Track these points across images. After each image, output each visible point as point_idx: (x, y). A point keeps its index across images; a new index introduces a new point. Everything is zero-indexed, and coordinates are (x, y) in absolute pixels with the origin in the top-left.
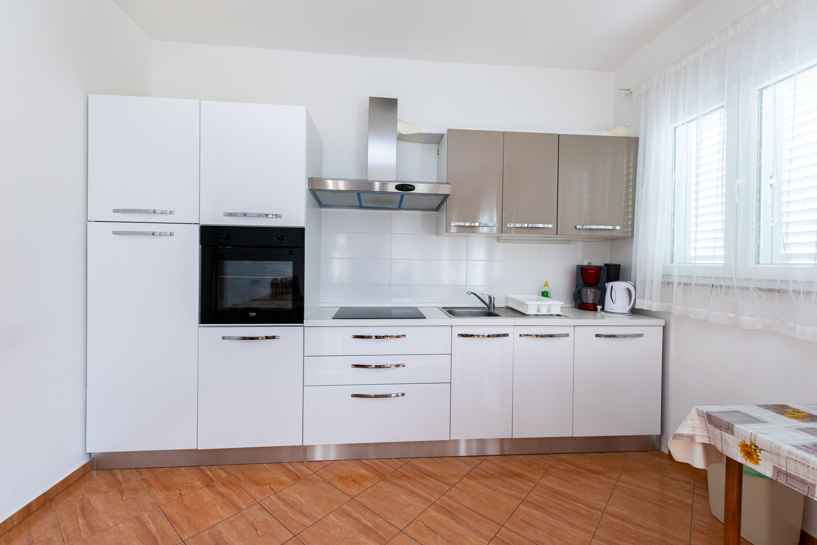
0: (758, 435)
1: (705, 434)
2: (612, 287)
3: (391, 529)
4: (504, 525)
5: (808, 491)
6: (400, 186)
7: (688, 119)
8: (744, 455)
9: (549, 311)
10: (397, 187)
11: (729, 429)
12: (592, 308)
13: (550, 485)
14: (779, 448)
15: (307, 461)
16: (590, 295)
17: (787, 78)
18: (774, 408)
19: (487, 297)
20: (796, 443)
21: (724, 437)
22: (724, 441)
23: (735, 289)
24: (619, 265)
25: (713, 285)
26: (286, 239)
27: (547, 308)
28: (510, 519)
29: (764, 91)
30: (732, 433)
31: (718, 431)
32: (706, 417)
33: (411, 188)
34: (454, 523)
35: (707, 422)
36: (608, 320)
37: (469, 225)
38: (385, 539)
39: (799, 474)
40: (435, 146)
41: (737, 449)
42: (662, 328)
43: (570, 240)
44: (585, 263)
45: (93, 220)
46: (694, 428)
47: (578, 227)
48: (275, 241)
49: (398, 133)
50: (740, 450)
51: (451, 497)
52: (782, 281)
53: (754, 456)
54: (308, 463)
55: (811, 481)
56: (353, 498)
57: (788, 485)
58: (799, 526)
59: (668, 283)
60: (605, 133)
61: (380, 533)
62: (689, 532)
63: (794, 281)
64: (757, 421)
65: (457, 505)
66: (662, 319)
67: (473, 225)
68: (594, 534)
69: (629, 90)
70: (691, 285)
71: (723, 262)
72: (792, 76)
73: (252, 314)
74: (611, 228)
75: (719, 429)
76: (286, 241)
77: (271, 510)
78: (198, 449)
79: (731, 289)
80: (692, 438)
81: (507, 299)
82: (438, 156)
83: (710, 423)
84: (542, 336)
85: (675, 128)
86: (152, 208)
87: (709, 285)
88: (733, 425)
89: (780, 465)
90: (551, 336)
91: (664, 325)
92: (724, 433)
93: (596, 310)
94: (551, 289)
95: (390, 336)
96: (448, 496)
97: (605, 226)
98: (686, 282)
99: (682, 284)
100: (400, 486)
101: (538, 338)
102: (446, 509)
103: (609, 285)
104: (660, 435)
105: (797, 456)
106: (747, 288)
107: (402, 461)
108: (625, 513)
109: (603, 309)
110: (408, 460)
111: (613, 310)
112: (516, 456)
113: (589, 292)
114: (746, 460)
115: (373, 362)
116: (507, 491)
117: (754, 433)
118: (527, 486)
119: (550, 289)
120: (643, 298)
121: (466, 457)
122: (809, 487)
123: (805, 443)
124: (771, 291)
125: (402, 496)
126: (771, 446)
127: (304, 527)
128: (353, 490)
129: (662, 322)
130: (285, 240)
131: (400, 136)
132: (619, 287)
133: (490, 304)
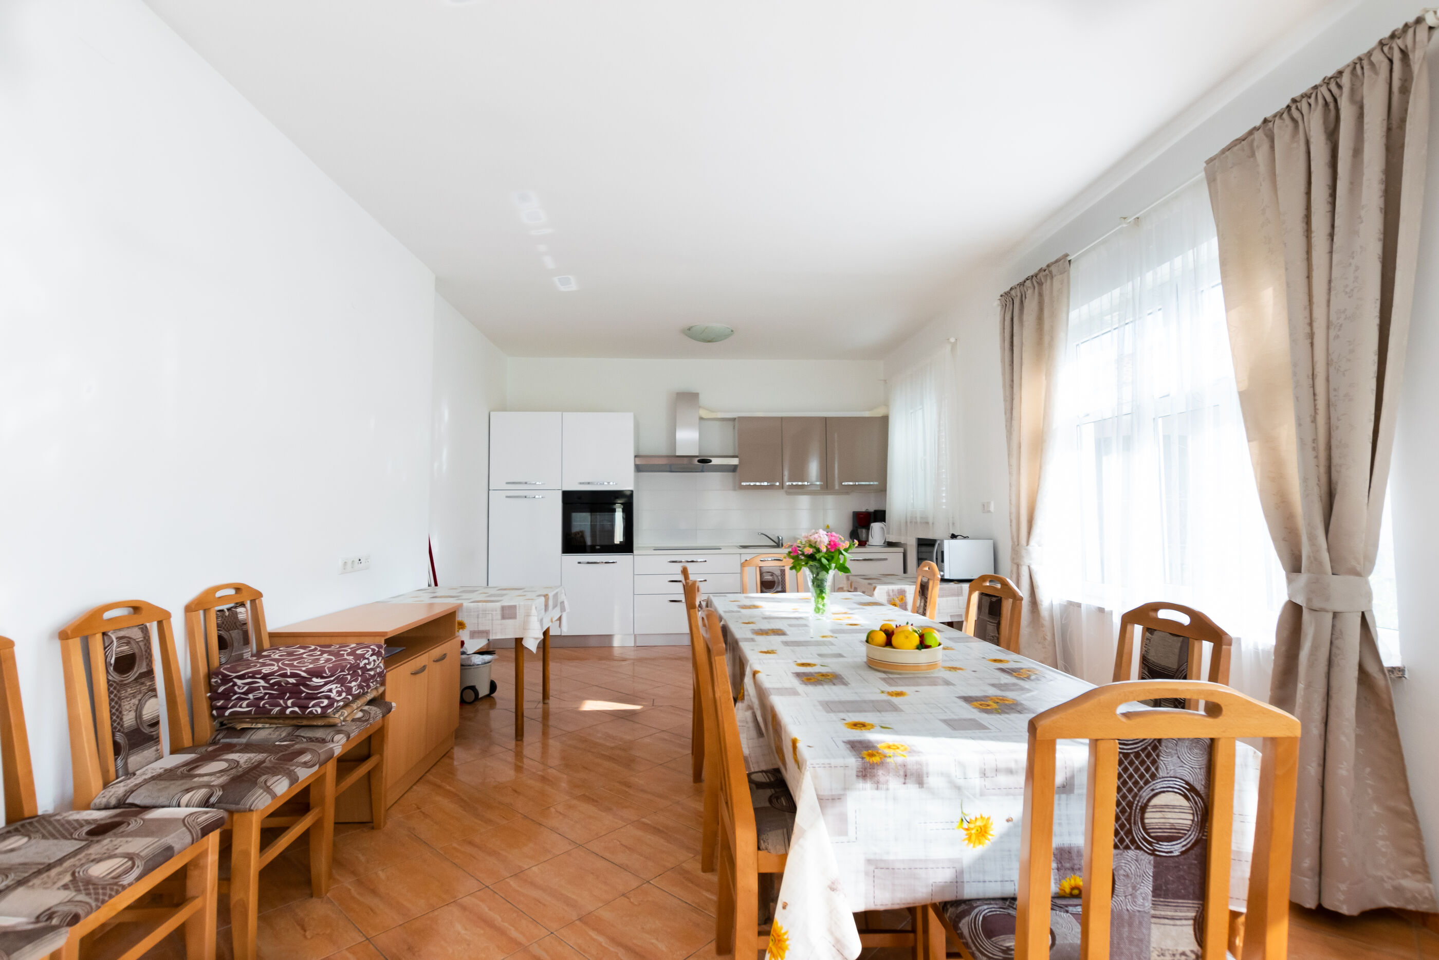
2: (872, 527)
6: (701, 460)
16: (863, 534)
19: (776, 537)
26: (618, 497)
33: (709, 461)
40: (731, 423)
45: (493, 490)
47: (844, 484)
49: (700, 416)
60: (866, 414)
73: (597, 547)
91: (903, 552)
109: (868, 544)
111: (873, 543)
131: (701, 419)
132: (876, 527)
133: (779, 542)
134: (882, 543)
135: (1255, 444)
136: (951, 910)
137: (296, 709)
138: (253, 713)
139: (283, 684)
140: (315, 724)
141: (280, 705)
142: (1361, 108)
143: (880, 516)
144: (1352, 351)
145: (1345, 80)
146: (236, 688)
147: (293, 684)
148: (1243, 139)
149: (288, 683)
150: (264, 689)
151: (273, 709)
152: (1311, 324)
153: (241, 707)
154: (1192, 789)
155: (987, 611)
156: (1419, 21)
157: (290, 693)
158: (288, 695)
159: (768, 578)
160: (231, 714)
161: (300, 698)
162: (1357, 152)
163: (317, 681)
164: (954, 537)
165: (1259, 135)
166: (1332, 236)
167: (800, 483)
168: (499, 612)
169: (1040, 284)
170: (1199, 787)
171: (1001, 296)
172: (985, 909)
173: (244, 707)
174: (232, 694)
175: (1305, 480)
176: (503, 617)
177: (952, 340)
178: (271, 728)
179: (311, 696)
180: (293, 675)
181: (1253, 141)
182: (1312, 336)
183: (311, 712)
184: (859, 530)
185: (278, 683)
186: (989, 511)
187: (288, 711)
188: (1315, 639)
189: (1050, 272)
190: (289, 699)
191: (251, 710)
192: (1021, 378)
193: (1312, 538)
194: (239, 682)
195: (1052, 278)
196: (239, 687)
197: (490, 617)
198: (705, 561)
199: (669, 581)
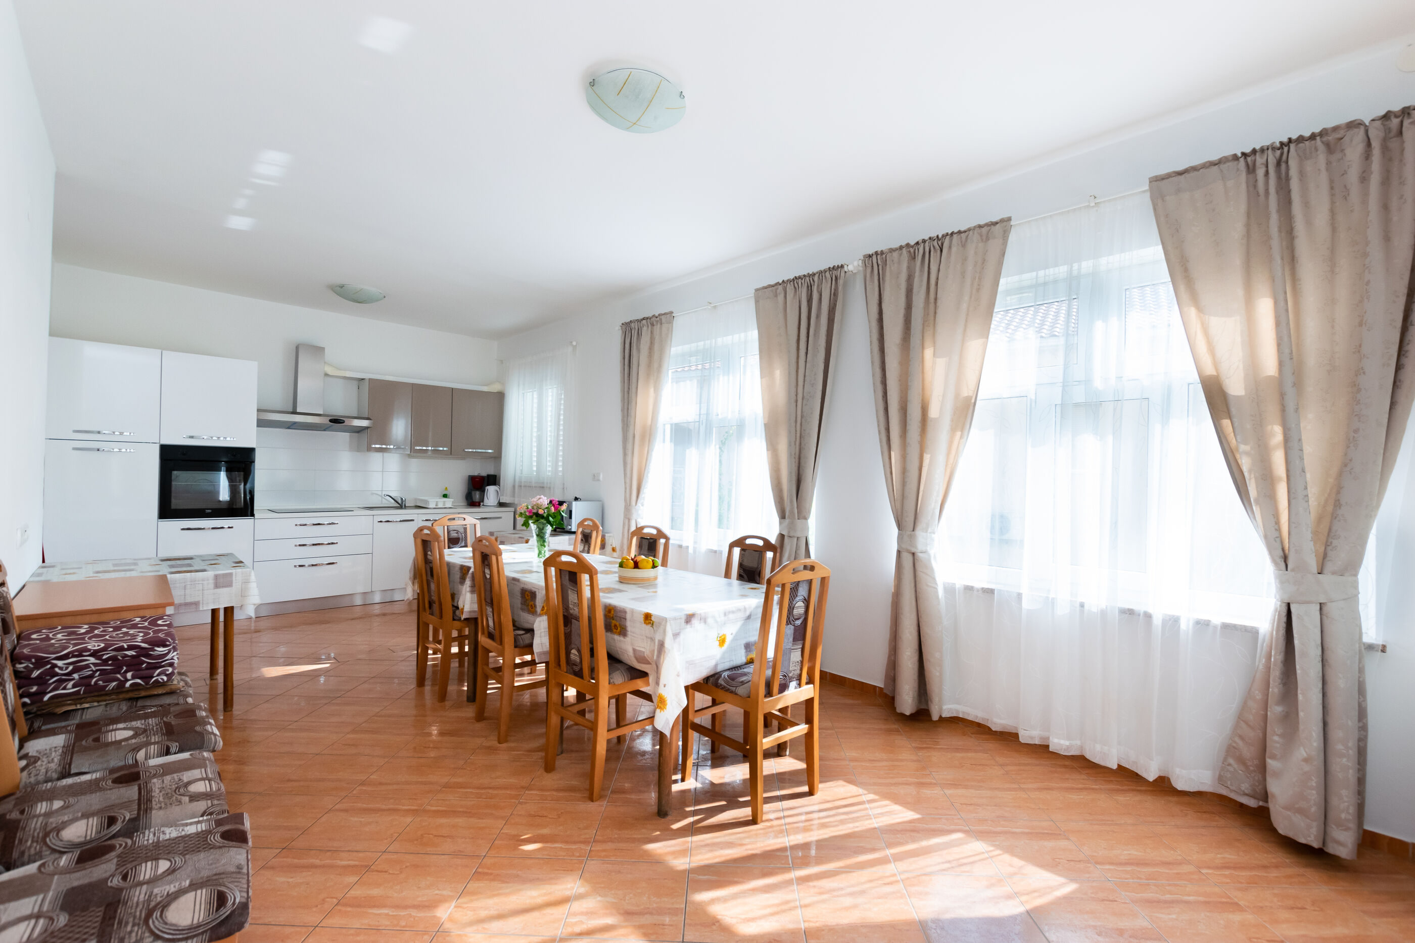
6: (333, 419)
9: (444, 505)
12: (475, 503)
16: (477, 496)
19: (399, 497)
24: (494, 475)
26: (239, 456)
27: (442, 503)
33: (341, 421)
36: (482, 510)
40: (355, 383)
42: (514, 513)
44: (473, 474)
47: (466, 451)
60: (484, 389)
66: (513, 507)
73: (207, 511)
74: (489, 451)
81: (414, 497)
82: (359, 391)
93: (478, 504)
94: (450, 492)
97: (485, 451)
99: (527, 487)
103: (488, 488)
109: (482, 504)
111: (487, 504)
113: (475, 493)
120: (505, 496)
129: (512, 509)
131: (326, 375)
132: (491, 490)
133: (402, 503)
134: (495, 503)
135: (770, 452)
136: (711, 679)
137: (139, 681)
138: (82, 692)
139: (119, 657)
140: (156, 693)
141: (118, 679)
142: (821, 295)
143: (493, 480)
144: (812, 413)
145: (816, 278)
146: (57, 670)
147: (132, 656)
148: (773, 286)
149: (127, 656)
150: (95, 666)
151: (107, 686)
152: (796, 395)
153: (64, 688)
154: (805, 599)
155: (647, 548)
156: (842, 266)
157: (126, 666)
158: (125, 668)
159: (454, 535)
160: (51, 698)
161: (141, 670)
162: (818, 316)
163: (160, 650)
164: (576, 499)
165: (780, 288)
166: (807, 353)
167: (424, 448)
168: (211, 581)
169: (653, 325)
170: (806, 598)
171: (623, 324)
172: (726, 674)
173: (70, 688)
174: (48, 678)
175: (790, 473)
176: (217, 586)
177: (574, 343)
178: (100, 705)
179: (154, 665)
180: (130, 648)
181: (777, 289)
182: (796, 401)
183: (157, 680)
184: (473, 493)
185: (114, 658)
186: (599, 480)
187: (128, 684)
188: (791, 550)
189: (661, 320)
190: (126, 672)
191: (79, 691)
192: (637, 388)
193: (791, 501)
194: (60, 663)
195: (661, 324)
196: (61, 668)
197: (200, 587)
198: (333, 523)
199: (296, 546)
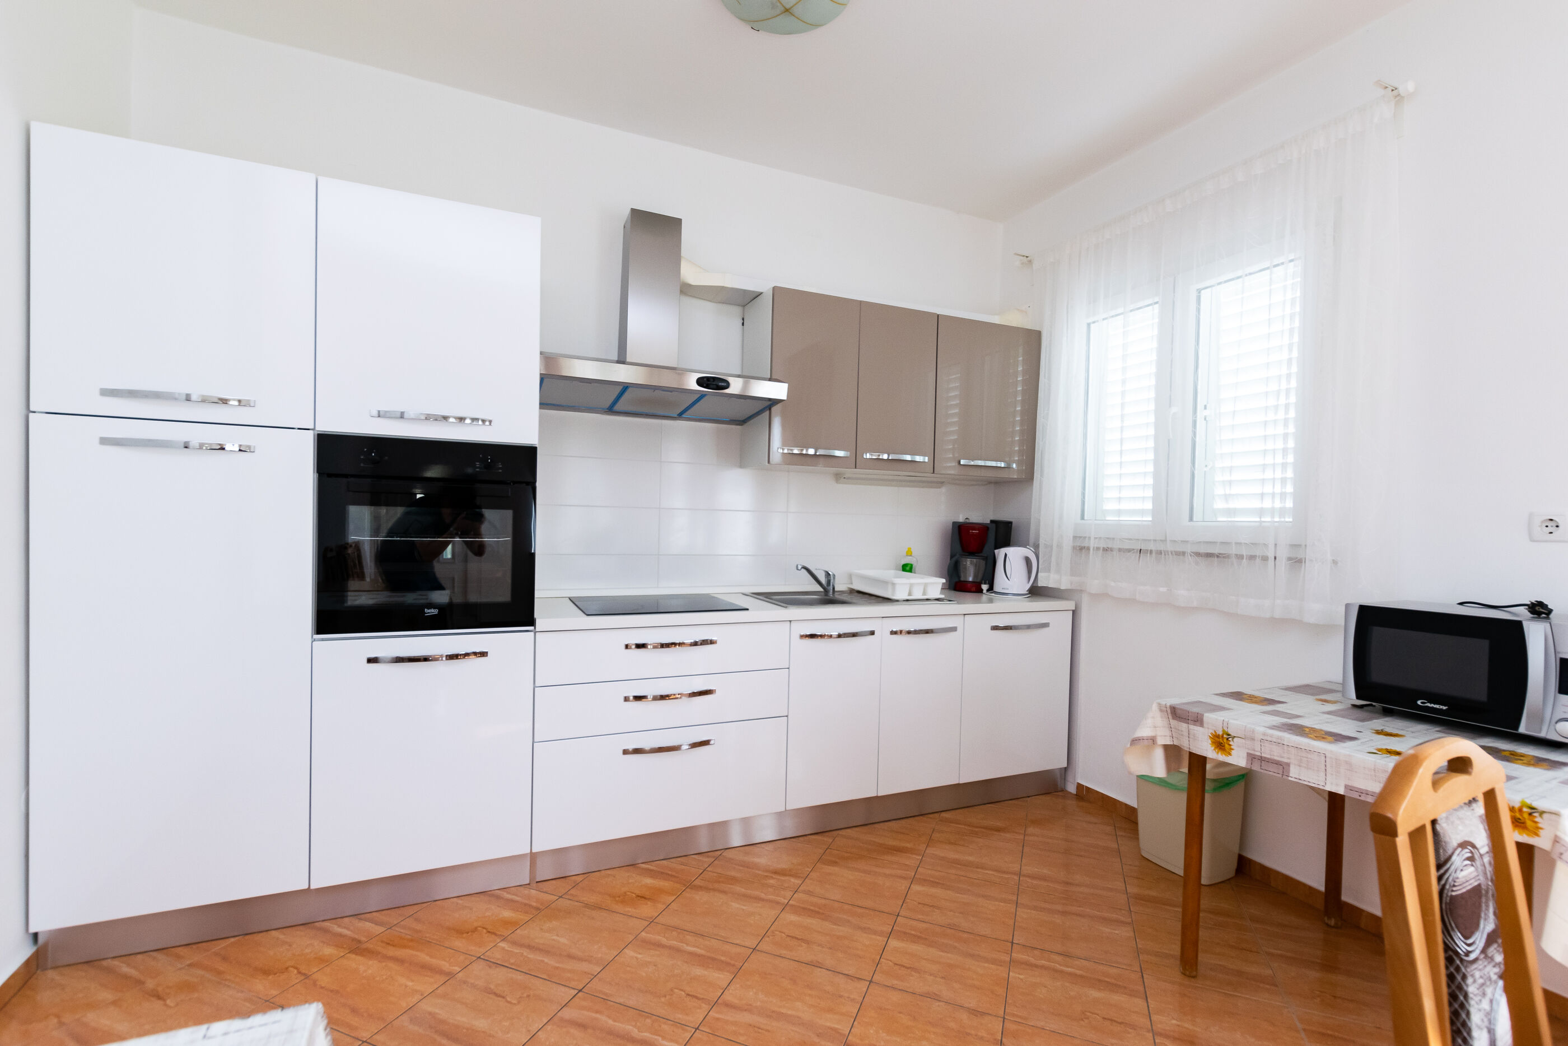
0: (1231, 721)
1: (1168, 733)
2: (1006, 555)
3: (739, 950)
4: (899, 914)
5: (1283, 773)
6: (705, 379)
7: (1113, 313)
8: (1215, 748)
9: (924, 593)
10: (700, 382)
11: (1198, 720)
12: (974, 589)
13: (942, 855)
14: (1253, 731)
15: (537, 882)
16: (970, 570)
17: (1233, 279)
18: (1231, 696)
19: (824, 574)
20: (1267, 725)
21: (1191, 732)
22: (1192, 737)
23: (1168, 554)
24: (1011, 523)
25: (1141, 550)
26: (500, 466)
27: (922, 588)
28: (904, 905)
29: (1202, 292)
30: (1202, 724)
31: (1185, 725)
32: (1169, 711)
33: (723, 384)
34: (827, 925)
35: (1170, 717)
36: (999, 605)
37: (798, 453)
38: (734, 965)
39: (1274, 755)
40: (737, 310)
41: (1207, 742)
42: (1071, 612)
43: (943, 482)
44: (961, 519)
45: (39, 410)
46: (1155, 727)
47: (962, 462)
48: (478, 470)
49: (682, 281)
50: (1210, 742)
51: (809, 893)
52: (1222, 543)
53: (1227, 746)
54: (539, 884)
55: (1286, 760)
56: (652, 921)
57: (1262, 771)
58: (1236, 850)
59: (1082, 548)
60: (996, 320)
61: (723, 958)
62: (1122, 880)
63: (1236, 543)
64: (1222, 708)
65: (823, 901)
66: (1070, 600)
67: (804, 452)
68: (1017, 903)
69: (1027, 257)
70: (1112, 550)
71: (1150, 519)
72: (1238, 278)
73: (429, 611)
74: (1003, 465)
75: (1186, 723)
76: (500, 471)
77: (512, 964)
78: (312, 887)
79: (1163, 554)
80: (1153, 740)
81: (850, 576)
82: (743, 328)
83: (1173, 719)
84: (916, 632)
85: (1089, 325)
86: (182, 389)
87: (1135, 551)
88: (1203, 715)
89: (1254, 750)
90: (927, 632)
91: (1074, 609)
92: (1192, 727)
93: (981, 591)
94: (917, 559)
95: (680, 644)
96: (804, 892)
97: (995, 462)
98: (1105, 546)
99: (1101, 550)
100: (724, 892)
101: (911, 636)
102: (809, 910)
103: (1000, 553)
104: (1065, 768)
105: (1271, 736)
106: (1184, 553)
107: (708, 857)
108: (1045, 871)
109: (991, 589)
110: (719, 853)
111: (1007, 589)
112: (881, 824)
113: (968, 563)
114: (1218, 753)
115: (650, 690)
116: (887, 871)
117: (1226, 720)
118: (913, 860)
119: (915, 559)
120: (1049, 571)
121: (809, 836)
122: (1283, 768)
123: (1274, 723)
124: (1211, 556)
125: (733, 904)
126: (1245, 730)
127: (590, 976)
128: (647, 910)
129: (1071, 605)
130: (500, 468)
132: (1012, 556)
133: (833, 586)
134: (1025, 589)
143: (1009, 533)
167: (878, 456)
184: (965, 563)
198: (705, 642)
199: (626, 699)
